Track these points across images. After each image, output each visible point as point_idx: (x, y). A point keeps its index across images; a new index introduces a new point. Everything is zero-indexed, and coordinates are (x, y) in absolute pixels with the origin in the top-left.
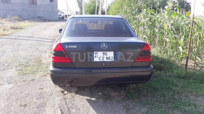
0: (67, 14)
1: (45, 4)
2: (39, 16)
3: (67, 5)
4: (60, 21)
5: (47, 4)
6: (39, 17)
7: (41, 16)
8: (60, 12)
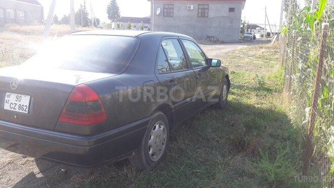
0: (270, 31)
1: (221, 15)
2: (210, 35)
3: (266, 15)
4: (241, 42)
5: (225, 15)
6: (208, 37)
7: (212, 35)
8: (259, 28)
